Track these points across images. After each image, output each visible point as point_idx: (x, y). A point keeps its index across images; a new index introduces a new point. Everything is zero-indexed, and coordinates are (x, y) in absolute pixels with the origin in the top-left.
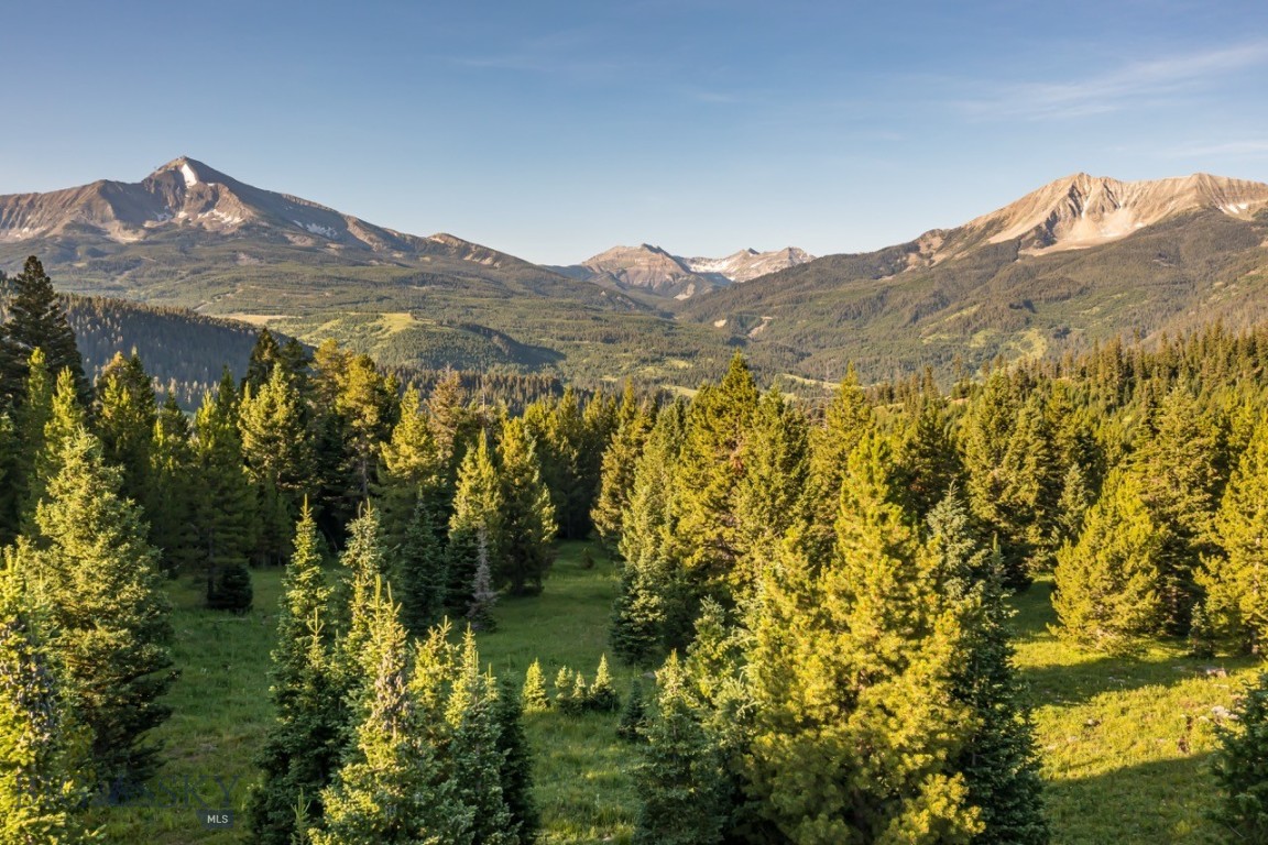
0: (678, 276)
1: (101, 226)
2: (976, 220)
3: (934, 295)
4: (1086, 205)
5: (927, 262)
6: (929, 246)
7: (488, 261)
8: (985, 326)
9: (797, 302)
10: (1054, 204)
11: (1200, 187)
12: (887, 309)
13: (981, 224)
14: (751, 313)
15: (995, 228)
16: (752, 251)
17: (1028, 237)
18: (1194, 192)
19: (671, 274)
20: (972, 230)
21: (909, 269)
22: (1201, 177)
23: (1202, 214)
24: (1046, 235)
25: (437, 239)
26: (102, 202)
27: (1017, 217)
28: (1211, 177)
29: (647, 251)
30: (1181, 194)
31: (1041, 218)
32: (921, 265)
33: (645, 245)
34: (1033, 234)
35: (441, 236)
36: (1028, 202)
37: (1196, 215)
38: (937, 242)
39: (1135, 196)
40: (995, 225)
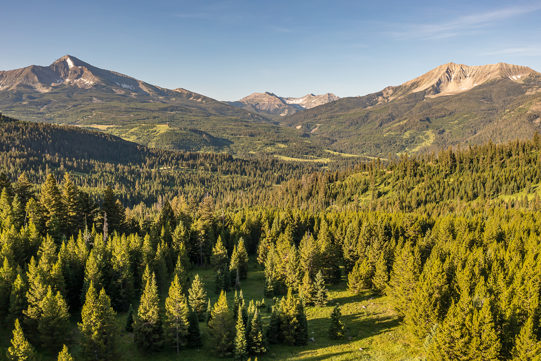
0: (281, 106)
1: (33, 85)
2: (407, 82)
3: (389, 115)
4: (453, 76)
5: (386, 101)
6: (387, 94)
7: (200, 100)
8: (410, 129)
9: (331, 118)
10: (440, 75)
11: (501, 69)
12: (369, 121)
13: (409, 84)
14: (312, 123)
15: (415, 86)
16: (312, 95)
17: (429, 90)
18: (499, 70)
19: (278, 105)
20: (405, 87)
21: (379, 103)
22: (501, 64)
23: (502, 80)
24: (436, 89)
25: (178, 91)
26: (33, 75)
27: (424, 81)
28: (506, 64)
29: (268, 95)
30: (493, 72)
31: (434, 82)
32: (384, 102)
33: (267, 92)
34: (431, 88)
35: (179, 89)
36: (429, 75)
37: (499, 81)
38: (391, 92)
39: (474, 72)
40: (415, 84)
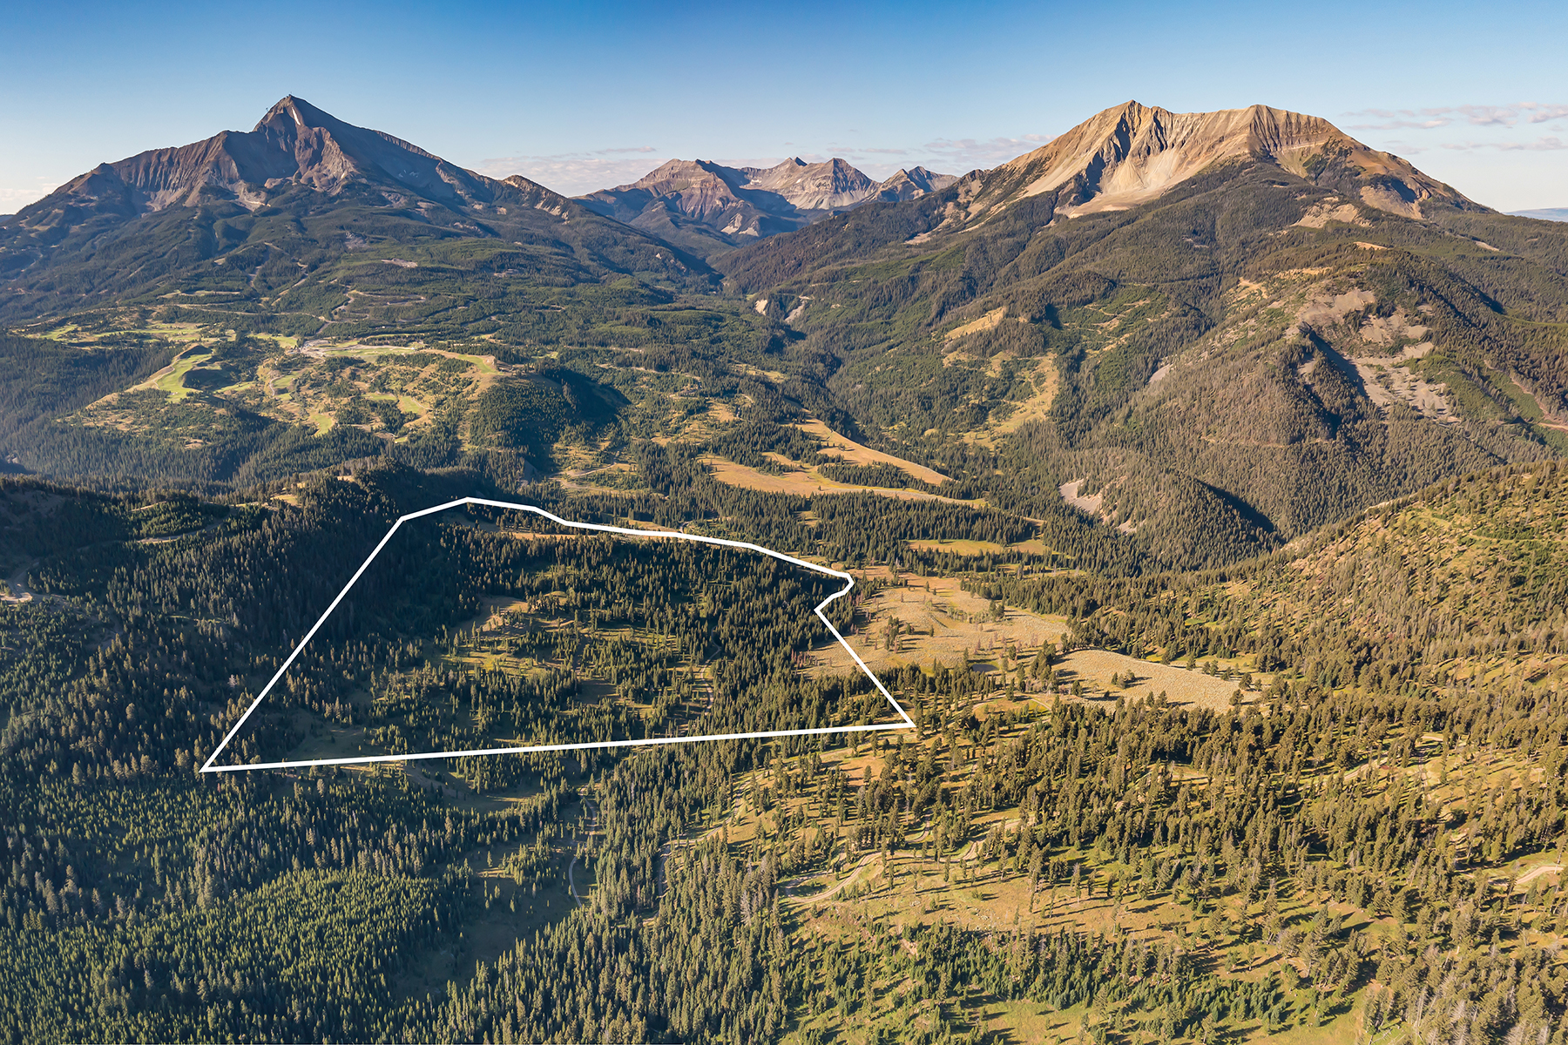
0: (728, 201)
1: (229, 187)
2: (1017, 160)
4: (1135, 143)
5: (963, 215)
6: (967, 192)
7: (556, 211)
9: (834, 280)
10: (1098, 144)
11: (1255, 126)
13: (1022, 166)
14: (791, 291)
15: (1035, 172)
16: (799, 161)
17: (1066, 190)
18: (1248, 130)
20: (1011, 173)
21: (945, 223)
22: (1258, 110)
23: (1249, 165)
24: (1087, 185)
25: (512, 183)
27: (1059, 157)
28: (1269, 109)
29: (700, 169)
30: (1233, 134)
31: (1082, 163)
32: (957, 218)
33: (698, 162)
34: (1072, 185)
35: (516, 178)
36: (1073, 138)
37: (1244, 166)
38: (976, 186)
39: (1185, 133)
40: (1036, 168)
